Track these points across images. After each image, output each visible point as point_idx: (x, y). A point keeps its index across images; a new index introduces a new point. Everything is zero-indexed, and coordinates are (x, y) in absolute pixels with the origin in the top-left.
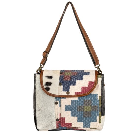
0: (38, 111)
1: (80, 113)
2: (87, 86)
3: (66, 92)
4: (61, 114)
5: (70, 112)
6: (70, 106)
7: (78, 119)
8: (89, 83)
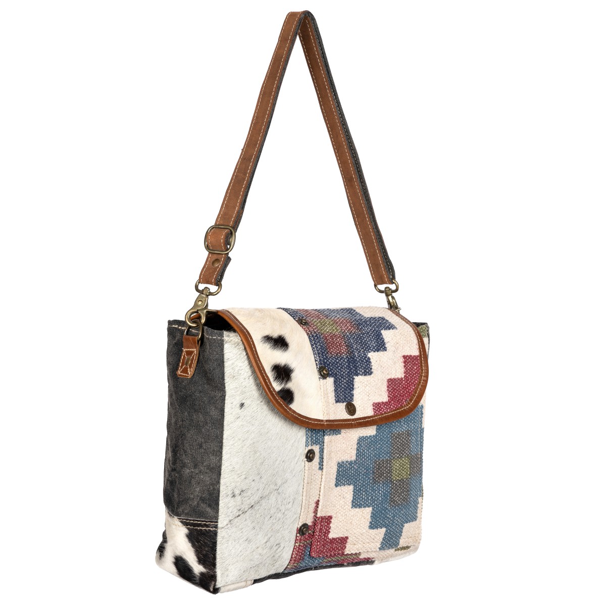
0: (234, 496)
1: (381, 490)
2: (400, 377)
3: (345, 404)
4: (320, 503)
5: (351, 488)
6: (351, 463)
7: (373, 516)
8: (405, 362)
